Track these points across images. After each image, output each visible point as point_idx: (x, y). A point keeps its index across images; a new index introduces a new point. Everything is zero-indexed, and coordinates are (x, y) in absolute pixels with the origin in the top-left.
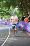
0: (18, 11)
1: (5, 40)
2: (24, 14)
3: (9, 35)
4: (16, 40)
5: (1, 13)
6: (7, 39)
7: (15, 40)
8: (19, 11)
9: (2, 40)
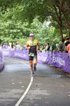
1: (22, 94)
5: (12, 33)
7: (45, 96)
8: (54, 28)
9: (15, 94)
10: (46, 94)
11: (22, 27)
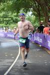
0: (33, 17)
1: (13, 63)
2: (42, 21)
3: (19, 55)
4: (30, 63)
5: (6, 21)
6: (15, 62)
8: (35, 17)
9: (8, 63)
10: (30, 62)
11: (13, 16)
